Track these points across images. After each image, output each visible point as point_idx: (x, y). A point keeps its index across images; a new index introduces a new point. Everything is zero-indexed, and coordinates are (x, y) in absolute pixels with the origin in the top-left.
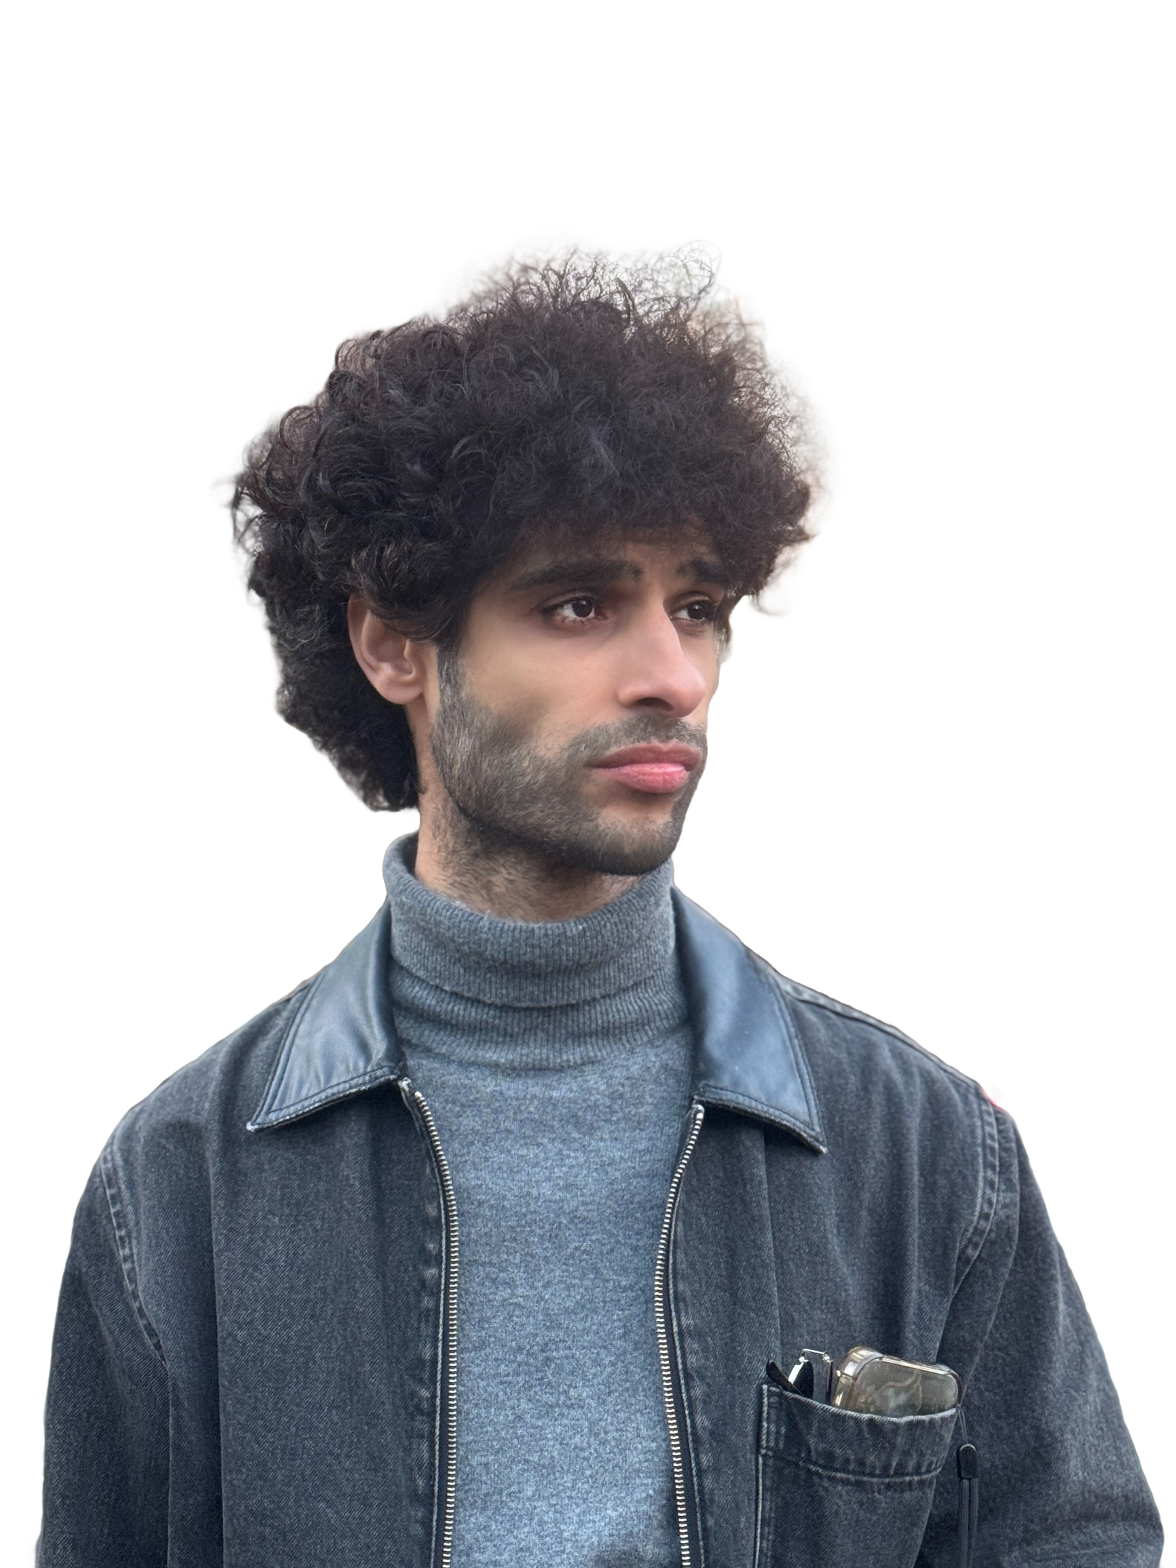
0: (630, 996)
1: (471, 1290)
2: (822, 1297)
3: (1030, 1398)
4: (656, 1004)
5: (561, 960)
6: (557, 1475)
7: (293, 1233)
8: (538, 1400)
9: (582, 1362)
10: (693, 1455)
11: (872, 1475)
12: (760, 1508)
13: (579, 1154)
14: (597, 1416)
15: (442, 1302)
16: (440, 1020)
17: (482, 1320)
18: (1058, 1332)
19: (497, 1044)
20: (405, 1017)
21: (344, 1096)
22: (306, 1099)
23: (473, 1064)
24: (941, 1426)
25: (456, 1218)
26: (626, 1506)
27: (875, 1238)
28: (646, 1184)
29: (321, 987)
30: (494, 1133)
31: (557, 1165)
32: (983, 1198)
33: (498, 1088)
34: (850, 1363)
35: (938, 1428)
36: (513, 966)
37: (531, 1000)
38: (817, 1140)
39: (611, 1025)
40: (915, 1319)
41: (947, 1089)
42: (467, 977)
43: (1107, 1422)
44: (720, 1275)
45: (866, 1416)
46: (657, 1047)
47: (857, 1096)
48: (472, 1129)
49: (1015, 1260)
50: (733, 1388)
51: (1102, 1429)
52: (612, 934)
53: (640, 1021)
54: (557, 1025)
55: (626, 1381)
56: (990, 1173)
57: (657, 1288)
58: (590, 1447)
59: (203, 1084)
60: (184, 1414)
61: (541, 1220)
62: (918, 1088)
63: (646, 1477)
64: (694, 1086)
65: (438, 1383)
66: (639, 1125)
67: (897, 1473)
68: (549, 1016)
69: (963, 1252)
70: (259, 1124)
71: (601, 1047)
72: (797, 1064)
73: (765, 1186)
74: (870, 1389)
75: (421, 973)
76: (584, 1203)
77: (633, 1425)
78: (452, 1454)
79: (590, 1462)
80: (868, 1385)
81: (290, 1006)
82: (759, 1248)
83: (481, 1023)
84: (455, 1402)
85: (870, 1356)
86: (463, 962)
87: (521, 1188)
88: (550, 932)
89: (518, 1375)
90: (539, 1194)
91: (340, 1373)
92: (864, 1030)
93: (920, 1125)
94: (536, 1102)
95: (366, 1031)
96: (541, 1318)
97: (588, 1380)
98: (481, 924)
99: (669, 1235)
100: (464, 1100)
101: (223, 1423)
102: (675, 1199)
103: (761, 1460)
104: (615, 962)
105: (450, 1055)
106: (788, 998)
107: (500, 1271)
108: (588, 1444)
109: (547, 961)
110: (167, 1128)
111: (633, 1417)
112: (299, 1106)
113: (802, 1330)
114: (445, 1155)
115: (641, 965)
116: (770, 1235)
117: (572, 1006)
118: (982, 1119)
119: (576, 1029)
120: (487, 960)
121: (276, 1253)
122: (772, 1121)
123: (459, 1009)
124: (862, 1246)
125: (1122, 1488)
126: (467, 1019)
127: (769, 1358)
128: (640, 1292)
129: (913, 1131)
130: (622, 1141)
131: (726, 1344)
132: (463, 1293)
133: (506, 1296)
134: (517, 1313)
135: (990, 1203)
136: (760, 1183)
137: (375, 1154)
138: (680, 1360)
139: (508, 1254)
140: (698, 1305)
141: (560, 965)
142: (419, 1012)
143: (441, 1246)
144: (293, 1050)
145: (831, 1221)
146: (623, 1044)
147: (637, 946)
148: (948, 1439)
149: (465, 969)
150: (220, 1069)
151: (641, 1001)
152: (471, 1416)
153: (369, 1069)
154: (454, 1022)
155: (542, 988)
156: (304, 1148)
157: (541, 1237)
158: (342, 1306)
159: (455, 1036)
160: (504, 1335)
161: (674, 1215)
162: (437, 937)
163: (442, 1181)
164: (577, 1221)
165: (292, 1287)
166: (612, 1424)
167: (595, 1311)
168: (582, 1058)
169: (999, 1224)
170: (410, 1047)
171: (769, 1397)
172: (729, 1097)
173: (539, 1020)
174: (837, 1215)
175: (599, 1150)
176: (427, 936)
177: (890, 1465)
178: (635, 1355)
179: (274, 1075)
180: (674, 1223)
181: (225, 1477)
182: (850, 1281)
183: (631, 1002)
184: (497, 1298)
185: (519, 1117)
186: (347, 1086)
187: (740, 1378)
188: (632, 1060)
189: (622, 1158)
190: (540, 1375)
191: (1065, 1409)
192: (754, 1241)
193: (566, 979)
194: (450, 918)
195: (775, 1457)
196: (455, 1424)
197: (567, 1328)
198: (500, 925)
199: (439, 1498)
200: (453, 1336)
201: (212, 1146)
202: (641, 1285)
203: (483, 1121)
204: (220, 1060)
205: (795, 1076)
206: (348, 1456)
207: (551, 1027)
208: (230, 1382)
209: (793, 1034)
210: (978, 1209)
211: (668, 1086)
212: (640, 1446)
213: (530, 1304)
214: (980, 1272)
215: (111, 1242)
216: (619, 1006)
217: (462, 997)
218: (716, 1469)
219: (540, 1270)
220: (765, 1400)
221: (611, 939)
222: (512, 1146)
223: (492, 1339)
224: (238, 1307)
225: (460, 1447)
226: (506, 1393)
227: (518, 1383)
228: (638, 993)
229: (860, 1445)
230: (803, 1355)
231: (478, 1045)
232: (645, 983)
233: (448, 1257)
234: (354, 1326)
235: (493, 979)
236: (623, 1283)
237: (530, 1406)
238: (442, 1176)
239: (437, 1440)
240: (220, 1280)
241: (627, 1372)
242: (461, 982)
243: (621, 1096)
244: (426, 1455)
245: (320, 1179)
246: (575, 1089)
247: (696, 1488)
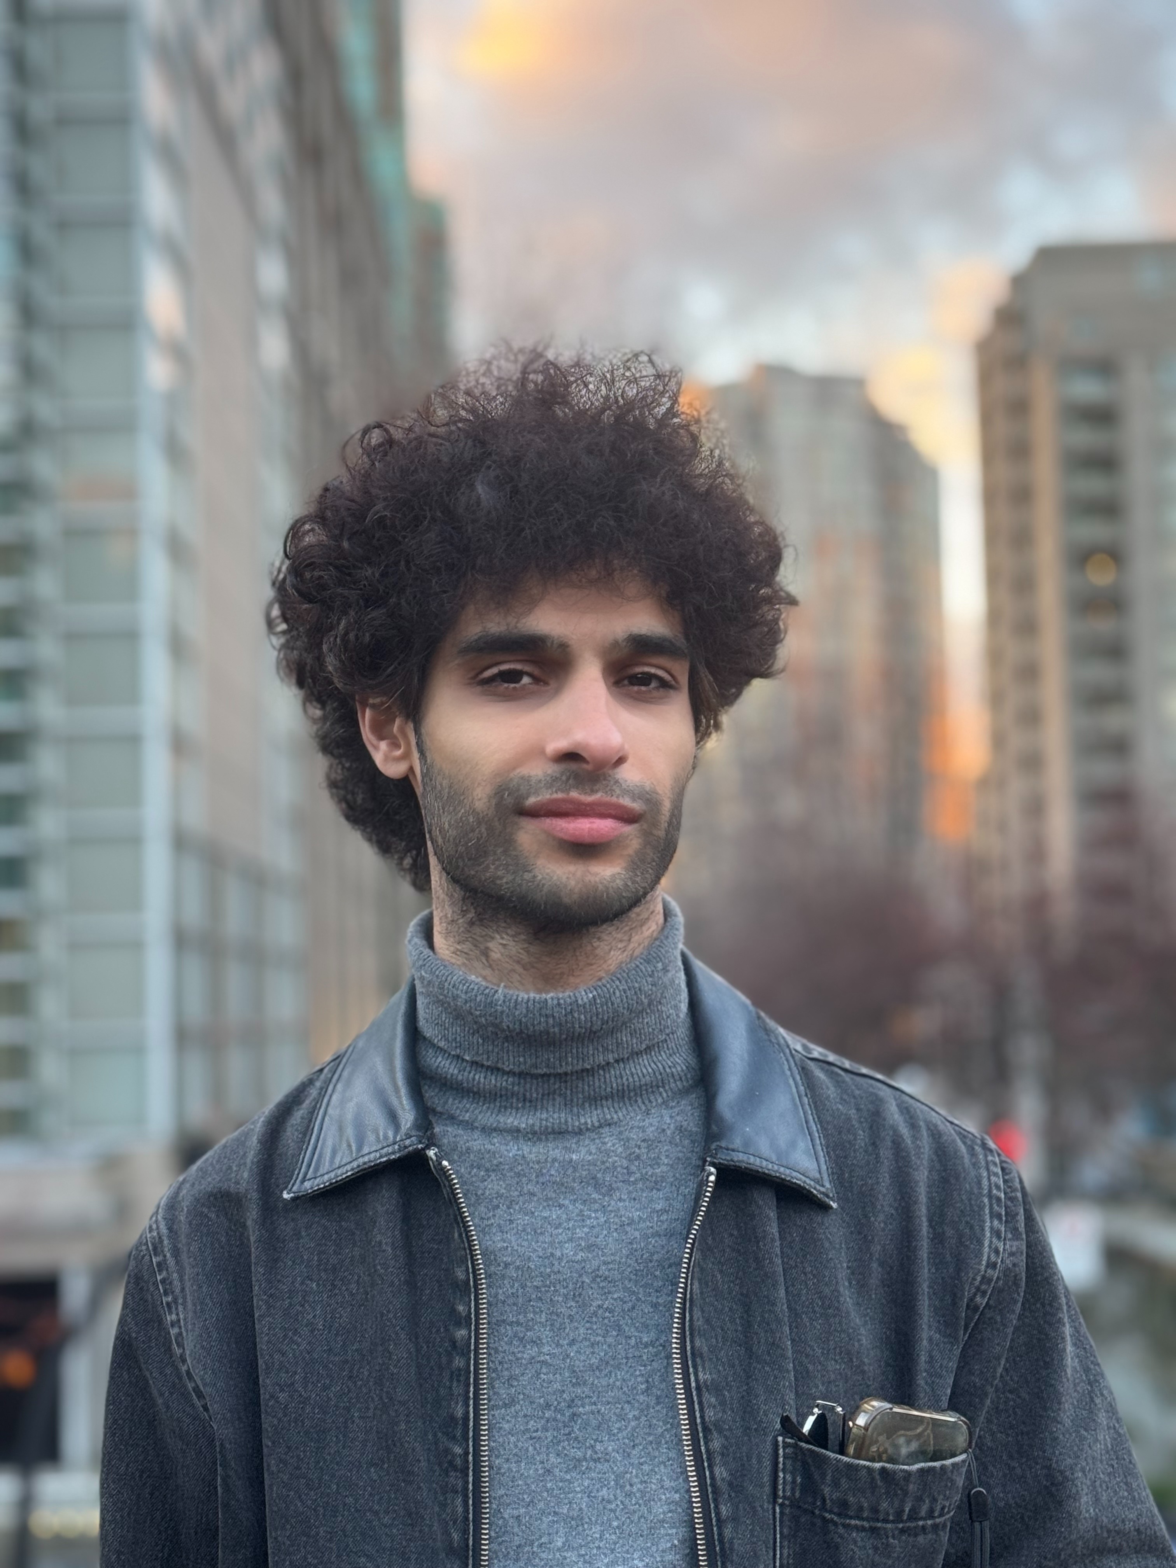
0: (644, 1060)
1: (500, 1349)
2: (835, 1348)
3: (1041, 1439)
4: (670, 1067)
5: (574, 1027)
6: (586, 1526)
7: (329, 1297)
8: (566, 1455)
9: (607, 1417)
10: (712, 1506)
11: (886, 1521)
12: (778, 1556)
13: (599, 1214)
14: (622, 1469)
15: (472, 1362)
16: (463, 1088)
17: (511, 1378)
18: (1066, 1374)
19: (517, 1109)
20: (429, 1087)
21: (375, 1165)
22: (339, 1168)
23: (495, 1130)
24: (952, 1472)
25: (483, 1281)
26: (652, 1556)
27: (886, 1288)
28: (664, 1242)
29: (352, 1058)
30: (518, 1196)
31: (579, 1226)
32: (990, 1247)
33: (520, 1152)
34: (862, 1414)
35: (950, 1474)
36: (529, 1036)
37: (548, 1066)
38: (828, 1196)
39: (625, 1088)
40: (927, 1366)
41: (954, 1141)
42: (485, 1047)
43: (1117, 1458)
44: (736, 1331)
45: (878, 1465)
46: (671, 1108)
47: (866, 1152)
48: (497, 1193)
49: (1023, 1304)
50: (750, 1440)
51: (1113, 1467)
52: (622, 1001)
53: (654, 1084)
54: (574, 1090)
55: (650, 1434)
56: (996, 1222)
57: (674, 1346)
58: (616, 1499)
59: (242, 1153)
60: (232, 1473)
61: (565, 1280)
62: (925, 1142)
63: (671, 1528)
64: (706, 1150)
65: (471, 1440)
66: (656, 1185)
67: (911, 1518)
68: (566, 1082)
69: (971, 1299)
70: (294, 1193)
71: (617, 1109)
72: (807, 1122)
73: (778, 1243)
74: (881, 1438)
75: (442, 1044)
76: (605, 1263)
77: (658, 1477)
78: (485, 1508)
79: (617, 1514)
80: (880, 1434)
81: (322, 1077)
82: (774, 1304)
83: (501, 1089)
84: (486, 1458)
85: (882, 1407)
86: (481, 1033)
87: (544, 1249)
88: (562, 1001)
89: (547, 1431)
90: (562, 1255)
91: (378, 1432)
92: (872, 1086)
93: (928, 1177)
94: (557, 1164)
95: (395, 1101)
96: (567, 1374)
97: (614, 1435)
98: (496, 997)
99: (684, 1294)
100: (488, 1165)
101: (267, 1483)
102: (690, 1259)
103: (778, 1510)
104: (626, 1027)
105: (474, 1122)
106: (798, 1057)
107: (527, 1330)
108: (615, 1496)
109: (561, 1030)
110: (209, 1197)
111: (656, 1469)
112: (332, 1175)
113: (817, 1382)
114: (472, 1220)
115: (653, 1029)
116: (783, 1291)
117: (587, 1070)
118: (988, 1169)
119: (592, 1093)
120: (503, 1031)
121: (314, 1317)
122: (782, 1179)
123: (480, 1078)
124: (873, 1296)
125: (1134, 1522)
126: (487, 1087)
127: (784, 1410)
128: (661, 1348)
129: (921, 1184)
130: (640, 1202)
131: (743, 1397)
132: (492, 1352)
133: (534, 1354)
134: (544, 1370)
135: (997, 1252)
136: (773, 1240)
137: (406, 1219)
138: (698, 1414)
139: (535, 1313)
140: (715, 1359)
141: (573, 1033)
142: (443, 1081)
143: (470, 1308)
144: (326, 1119)
145: (842, 1274)
146: (638, 1106)
147: (649, 1011)
148: (960, 1482)
149: (483, 1040)
150: (258, 1139)
151: (655, 1064)
152: (503, 1471)
153: (398, 1139)
154: (475, 1090)
155: (557, 1055)
156: (339, 1215)
157: (566, 1296)
158: (377, 1368)
159: (478, 1103)
160: (532, 1392)
161: (690, 1274)
162: (455, 1010)
163: (470, 1246)
164: (598, 1280)
165: (330, 1350)
166: (637, 1476)
167: (618, 1367)
168: (599, 1121)
169: (1007, 1272)
170: (435, 1115)
171: (784, 1448)
172: (741, 1159)
173: (557, 1086)
174: (848, 1268)
175: (619, 1209)
176: (446, 1009)
177: (903, 1511)
178: (657, 1408)
179: (309, 1144)
180: (689, 1282)
181: (270, 1535)
182: (863, 1331)
183: (645, 1066)
184: (525, 1356)
185: (541, 1180)
186: (378, 1155)
187: (756, 1430)
188: (647, 1121)
189: (640, 1218)
190: (567, 1430)
191: (1076, 1449)
192: (767, 1297)
193: (580, 1046)
194: (466, 993)
195: (791, 1506)
196: (487, 1479)
197: (593, 1384)
198: (515, 997)
199: (473, 1550)
200: (484, 1394)
201: (252, 1215)
202: (662, 1341)
203: (507, 1185)
204: (258, 1130)
205: (805, 1134)
206: (387, 1512)
207: (569, 1092)
208: (273, 1443)
209: (803, 1093)
210: (985, 1258)
211: (683, 1147)
212: (663, 1497)
213: (556, 1362)
214: (989, 1319)
215: (159, 1308)
216: (633, 1070)
217: (482, 1066)
218: (735, 1519)
219: (565, 1328)
220: (781, 1451)
221: (621, 1005)
222: (535, 1208)
223: (521, 1397)
224: (280, 1370)
225: (493, 1501)
226: (535, 1449)
227: (546, 1438)
228: (652, 1057)
229: (873, 1493)
230: (817, 1406)
231: (499, 1111)
232: (658, 1047)
233: (477, 1319)
234: (389, 1387)
235: (511, 1048)
236: (645, 1340)
237: (559, 1460)
238: (470, 1241)
239: (470, 1495)
240: (262, 1344)
241: (650, 1426)
242: (481, 1052)
243: (638, 1157)
244: (460, 1509)
245: (354, 1244)
246: (594, 1151)
247: (716, 1537)
